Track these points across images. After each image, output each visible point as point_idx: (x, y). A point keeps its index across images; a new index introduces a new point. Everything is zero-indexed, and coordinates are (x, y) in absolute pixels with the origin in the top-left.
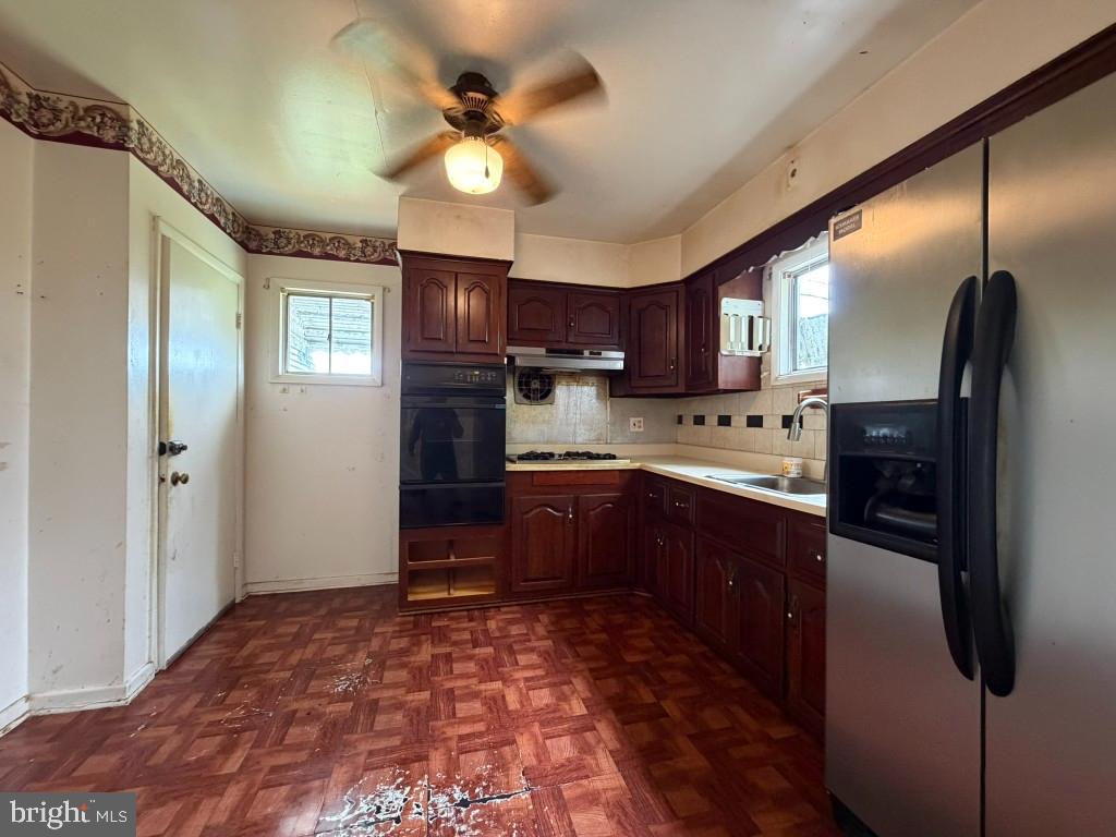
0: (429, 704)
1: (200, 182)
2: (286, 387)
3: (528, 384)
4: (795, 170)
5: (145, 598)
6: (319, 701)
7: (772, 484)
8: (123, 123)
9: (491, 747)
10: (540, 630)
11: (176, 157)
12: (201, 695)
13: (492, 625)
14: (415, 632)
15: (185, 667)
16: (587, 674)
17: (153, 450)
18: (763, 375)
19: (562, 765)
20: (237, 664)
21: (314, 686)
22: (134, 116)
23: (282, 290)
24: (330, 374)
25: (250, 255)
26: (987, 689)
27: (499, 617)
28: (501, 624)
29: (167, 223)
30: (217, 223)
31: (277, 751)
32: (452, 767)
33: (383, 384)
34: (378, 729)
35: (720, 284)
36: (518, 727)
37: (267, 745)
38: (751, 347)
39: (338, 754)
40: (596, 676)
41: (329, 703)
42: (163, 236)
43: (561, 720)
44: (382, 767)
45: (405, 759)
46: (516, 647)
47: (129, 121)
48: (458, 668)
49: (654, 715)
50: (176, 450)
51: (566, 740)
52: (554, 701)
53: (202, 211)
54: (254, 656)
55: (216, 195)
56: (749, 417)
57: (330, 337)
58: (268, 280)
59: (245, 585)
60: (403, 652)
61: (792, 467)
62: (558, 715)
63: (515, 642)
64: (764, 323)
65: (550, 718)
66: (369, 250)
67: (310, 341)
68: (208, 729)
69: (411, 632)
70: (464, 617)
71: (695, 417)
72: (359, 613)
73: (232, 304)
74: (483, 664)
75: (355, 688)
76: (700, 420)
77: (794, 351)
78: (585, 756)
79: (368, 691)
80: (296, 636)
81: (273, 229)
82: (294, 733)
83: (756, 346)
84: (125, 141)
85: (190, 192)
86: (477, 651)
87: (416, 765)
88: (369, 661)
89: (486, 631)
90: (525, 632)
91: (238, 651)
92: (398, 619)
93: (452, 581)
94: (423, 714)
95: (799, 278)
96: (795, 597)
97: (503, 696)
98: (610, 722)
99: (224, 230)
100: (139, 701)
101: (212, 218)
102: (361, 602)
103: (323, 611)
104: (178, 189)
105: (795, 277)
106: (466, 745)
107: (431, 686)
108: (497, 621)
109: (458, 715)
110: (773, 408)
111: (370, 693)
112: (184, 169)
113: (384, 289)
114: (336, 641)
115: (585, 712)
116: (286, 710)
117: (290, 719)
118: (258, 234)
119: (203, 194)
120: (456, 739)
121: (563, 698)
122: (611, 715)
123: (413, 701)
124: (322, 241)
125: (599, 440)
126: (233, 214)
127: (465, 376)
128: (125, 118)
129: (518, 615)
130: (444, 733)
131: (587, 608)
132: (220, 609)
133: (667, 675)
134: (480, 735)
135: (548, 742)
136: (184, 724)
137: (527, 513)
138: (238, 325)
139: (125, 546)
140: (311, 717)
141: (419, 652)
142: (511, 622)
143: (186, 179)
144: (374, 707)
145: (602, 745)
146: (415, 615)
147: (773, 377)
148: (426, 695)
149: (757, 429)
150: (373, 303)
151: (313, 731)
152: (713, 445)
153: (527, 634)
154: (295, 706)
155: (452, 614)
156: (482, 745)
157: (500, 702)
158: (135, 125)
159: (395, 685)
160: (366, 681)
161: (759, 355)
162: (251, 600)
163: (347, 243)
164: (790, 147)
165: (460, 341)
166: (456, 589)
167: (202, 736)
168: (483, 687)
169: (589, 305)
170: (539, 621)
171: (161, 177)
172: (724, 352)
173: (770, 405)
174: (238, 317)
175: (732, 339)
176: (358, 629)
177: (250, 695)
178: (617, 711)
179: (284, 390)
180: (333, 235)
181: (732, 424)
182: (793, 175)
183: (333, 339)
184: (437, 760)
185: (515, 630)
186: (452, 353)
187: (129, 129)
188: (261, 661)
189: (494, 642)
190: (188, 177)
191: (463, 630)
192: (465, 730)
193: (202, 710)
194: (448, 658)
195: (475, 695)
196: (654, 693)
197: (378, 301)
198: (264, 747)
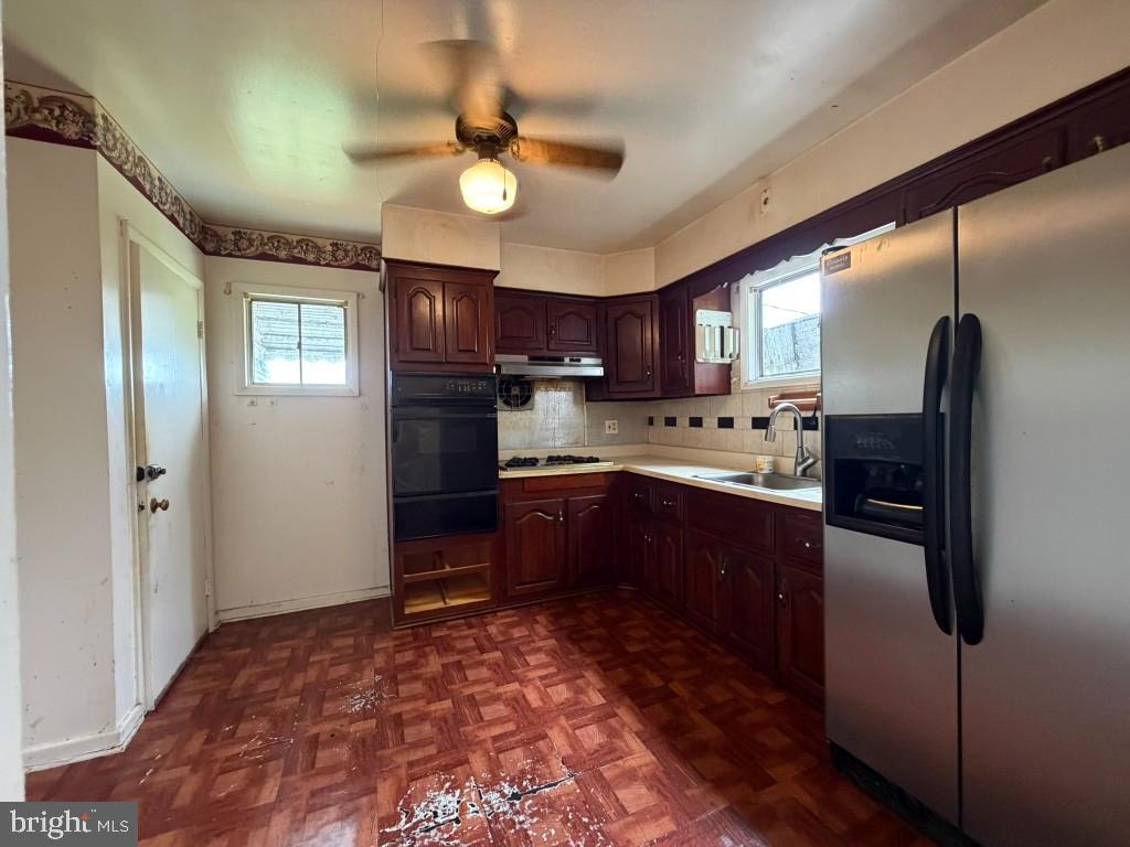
0: (453, 711)
1: (160, 180)
2: (254, 399)
3: (508, 390)
4: (767, 199)
5: (130, 636)
6: (339, 723)
7: (748, 480)
8: (88, 118)
9: (525, 743)
10: (541, 630)
11: (138, 153)
12: (206, 731)
13: (492, 630)
14: (417, 644)
15: (176, 704)
16: (596, 667)
17: (132, 478)
18: (734, 380)
19: (596, 751)
20: (235, 696)
21: (329, 708)
22: (99, 111)
23: (246, 295)
24: (301, 385)
25: (207, 257)
26: (962, 640)
27: (498, 622)
28: (501, 628)
29: (134, 228)
30: (176, 223)
31: (312, 775)
32: (494, 767)
33: (360, 394)
34: (410, 740)
35: (696, 296)
36: (546, 722)
37: (299, 770)
38: (722, 355)
39: (377, 770)
40: (605, 669)
41: (351, 723)
42: (131, 242)
43: (584, 711)
44: (426, 776)
45: (445, 766)
46: (522, 649)
47: (95, 116)
48: (471, 674)
49: (666, 696)
50: (155, 473)
51: (593, 729)
52: (572, 694)
53: (162, 211)
54: (249, 686)
55: (175, 194)
56: (719, 419)
57: (300, 345)
58: (229, 284)
59: (217, 613)
60: (412, 665)
61: (764, 464)
62: (578, 707)
63: (520, 644)
64: (734, 334)
65: (573, 710)
66: (340, 254)
67: (268, 348)
68: (227, 764)
69: (413, 645)
70: (463, 625)
71: (667, 419)
72: (352, 631)
73: (192, 312)
74: (494, 667)
75: (373, 705)
76: (671, 422)
77: (761, 359)
78: (614, 740)
79: (387, 706)
80: (291, 661)
81: (233, 230)
82: (323, 757)
83: (727, 354)
84: (91, 138)
85: (151, 191)
86: (485, 656)
87: (459, 769)
88: (378, 678)
89: (489, 637)
90: (527, 633)
91: (232, 683)
92: (395, 634)
93: (444, 592)
94: (451, 722)
95: (764, 293)
96: (784, 580)
97: (524, 696)
98: (629, 707)
99: (183, 231)
100: (136, 745)
101: (172, 219)
102: (348, 620)
103: (311, 632)
104: (142, 190)
105: (760, 292)
106: (501, 744)
107: (450, 695)
108: (497, 626)
109: (486, 718)
110: (743, 411)
111: (390, 709)
112: (146, 166)
113: (358, 295)
114: (335, 661)
115: (603, 701)
116: (307, 735)
117: (315, 743)
118: (215, 235)
119: (163, 194)
120: (490, 741)
121: (579, 691)
122: (628, 701)
123: (436, 711)
124: (288, 243)
125: (577, 443)
126: (191, 213)
127: (457, 387)
128: (90, 112)
129: (516, 619)
130: (477, 736)
131: (580, 605)
132: (196, 641)
133: (667, 660)
134: (512, 734)
135: (577, 732)
136: (196, 763)
137: (520, 518)
138: (200, 335)
139: (111, 581)
140: (335, 738)
141: (428, 664)
142: (512, 625)
143: (147, 178)
144: (398, 721)
145: (627, 729)
146: (412, 628)
147: (742, 383)
148: (447, 704)
149: (729, 430)
150: (345, 310)
151: (343, 752)
152: (685, 444)
153: (529, 636)
154: (314, 730)
155: (449, 623)
156: (517, 742)
157: (522, 701)
158: (100, 121)
159: (414, 698)
160: (383, 698)
161: (729, 362)
162: (224, 628)
163: (316, 246)
164: (763, 178)
165: (450, 351)
166: (451, 598)
167: (224, 772)
168: (501, 690)
169: (570, 313)
170: (537, 622)
171: (126, 177)
172: (699, 360)
173: (741, 409)
174: (199, 325)
175: (707, 348)
176: (356, 647)
177: (262, 725)
178: (632, 697)
179: (253, 403)
180: (299, 238)
181: (704, 425)
182: (765, 203)
183: (303, 347)
184: (478, 762)
185: (517, 633)
186: (442, 363)
187: (95, 125)
188: (261, 690)
189: (500, 646)
190: (150, 175)
191: (465, 637)
192: (497, 731)
193: (213, 746)
194: (459, 666)
195: (497, 698)
196: (662, 678)
197: (351, 308)
198: (296, 773)
